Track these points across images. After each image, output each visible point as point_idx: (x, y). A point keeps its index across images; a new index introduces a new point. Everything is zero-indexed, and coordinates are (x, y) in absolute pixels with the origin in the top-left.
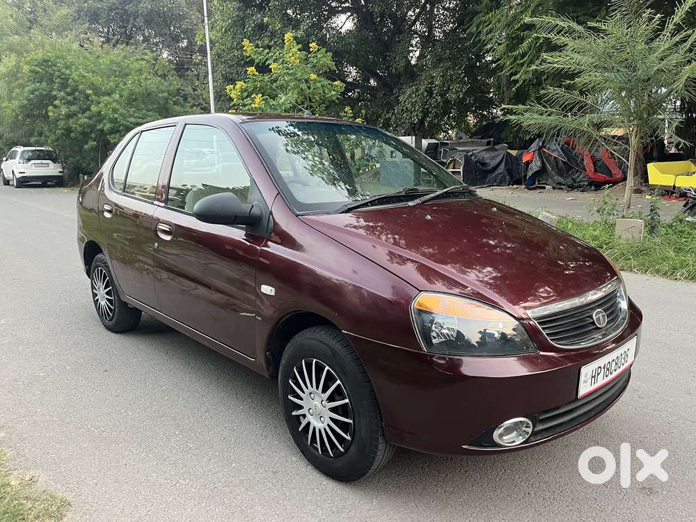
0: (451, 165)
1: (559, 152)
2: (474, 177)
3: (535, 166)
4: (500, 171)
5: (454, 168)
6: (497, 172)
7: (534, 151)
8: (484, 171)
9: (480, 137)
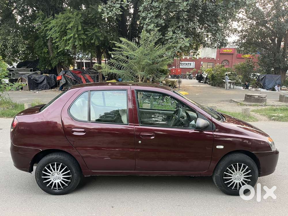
0: (20, 81)
1: (72, 76)
2: (33, 86)
3: (63, 81)
4: (45, 83)
5: (22, 82)
6: (43, 84)
7: (62, 76)
8: (37, 83)
9: (26, 67)
